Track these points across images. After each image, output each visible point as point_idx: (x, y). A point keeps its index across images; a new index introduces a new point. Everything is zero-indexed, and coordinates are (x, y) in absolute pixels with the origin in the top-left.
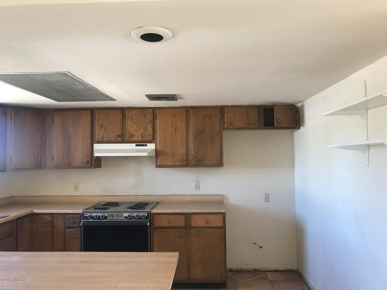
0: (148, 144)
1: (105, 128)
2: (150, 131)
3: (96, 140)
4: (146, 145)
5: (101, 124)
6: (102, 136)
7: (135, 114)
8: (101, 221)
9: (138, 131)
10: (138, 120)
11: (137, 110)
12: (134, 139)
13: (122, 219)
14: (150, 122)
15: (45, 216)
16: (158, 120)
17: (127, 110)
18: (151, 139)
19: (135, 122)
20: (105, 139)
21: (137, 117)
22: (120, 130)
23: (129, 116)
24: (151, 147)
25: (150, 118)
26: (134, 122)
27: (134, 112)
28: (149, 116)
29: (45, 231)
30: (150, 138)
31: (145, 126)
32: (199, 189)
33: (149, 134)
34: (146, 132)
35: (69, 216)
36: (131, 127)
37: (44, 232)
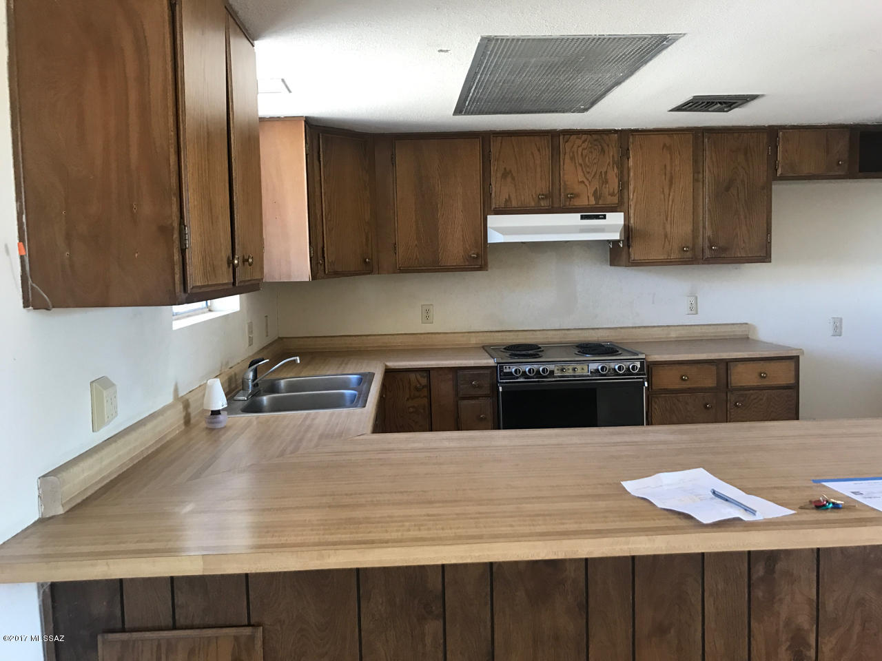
0: (608, 215)
1: (513, 179)
2: (614, 184)
3: (493, 206)
4: (604, 217)
5: (505, 169)
6: (507, 198)
7: (579, 147)
8: (543, 381)
9: (586, 186)
10: (587, 158)
11: (584, 137)
12: (577, 203)
13: (588, 376)
14: (613, 164)
15: (412, 376)
16: (631, 160)
17: (561, 137)
18: (617, 202)
19: (581, 165)
20: (514, 204)
21: (585, 152)
22: (547, 183)
23: (568, 150)
24: (616, 220)
25: (613, 156)
26: (577, 164)
27: (579, 142)
28: (613, 152)
29: (413, 407)
30: (615, 200)
31: (603, 173)
32: (697, 313)
33: (611, 190)
34: (605, 188)
35: (466, 372)
36: (572, 175)
37: (411, 410)
